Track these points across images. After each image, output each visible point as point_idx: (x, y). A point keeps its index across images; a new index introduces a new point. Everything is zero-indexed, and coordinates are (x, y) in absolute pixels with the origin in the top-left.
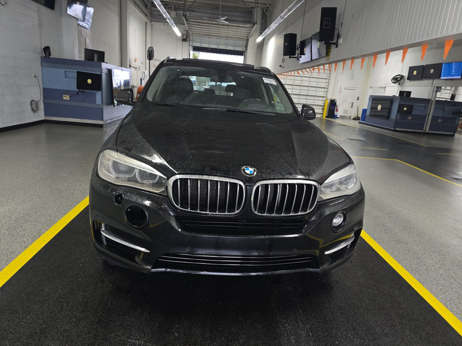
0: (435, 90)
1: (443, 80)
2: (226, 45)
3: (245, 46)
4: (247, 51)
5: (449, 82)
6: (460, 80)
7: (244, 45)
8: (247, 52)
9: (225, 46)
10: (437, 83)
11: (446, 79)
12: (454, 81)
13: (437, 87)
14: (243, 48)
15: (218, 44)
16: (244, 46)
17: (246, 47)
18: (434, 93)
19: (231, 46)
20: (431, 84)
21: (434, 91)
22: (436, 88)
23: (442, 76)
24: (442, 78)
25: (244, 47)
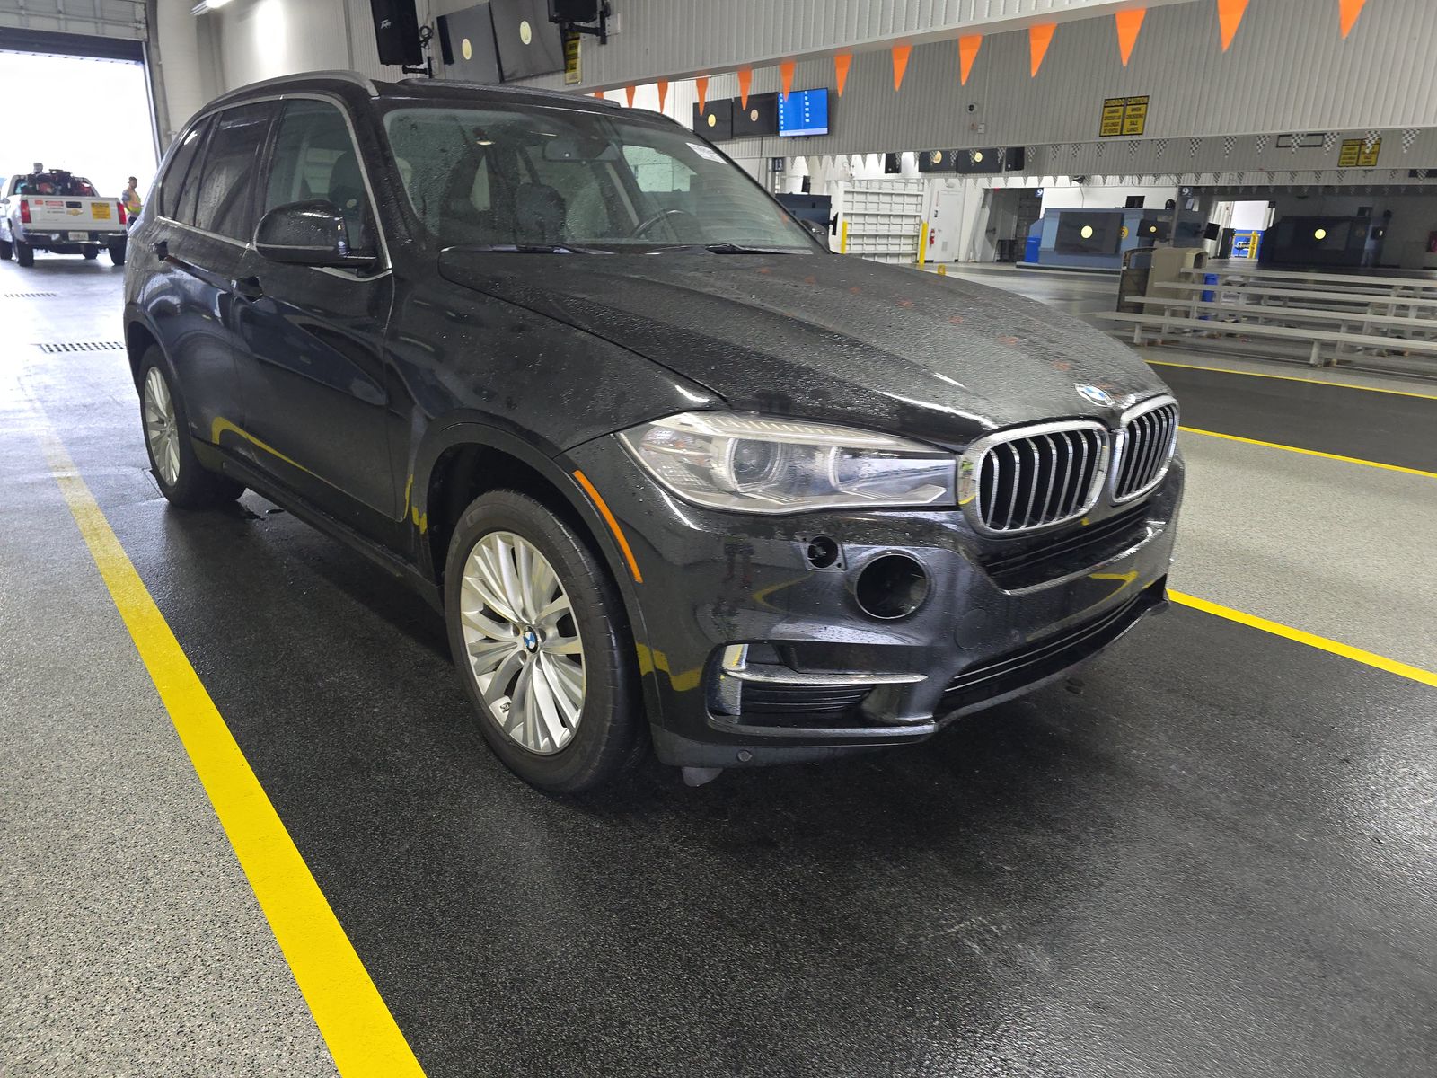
0: (770, 168)
1: (786, 140)
2: (61, 16)
3: (144, 21)
4: (157, 40)
5: (799, 143)
6: (825, 137)
7: (138, 18)
8: (158, 47)
9: (59, 19)
10: (771, 146)
11: (793, 137)
12: (812, 142)
13: (774, 159)
14: (140, 29)
15: (23, 12)
16: (140, 22)
17: (151, 22)
18: (770, 174)
19: (82, 19)
20: (758, 152)
21: (767, 171)
22: (770, 162)
23: (782, 127)
24: (782, 134)
25: (143, 26)
